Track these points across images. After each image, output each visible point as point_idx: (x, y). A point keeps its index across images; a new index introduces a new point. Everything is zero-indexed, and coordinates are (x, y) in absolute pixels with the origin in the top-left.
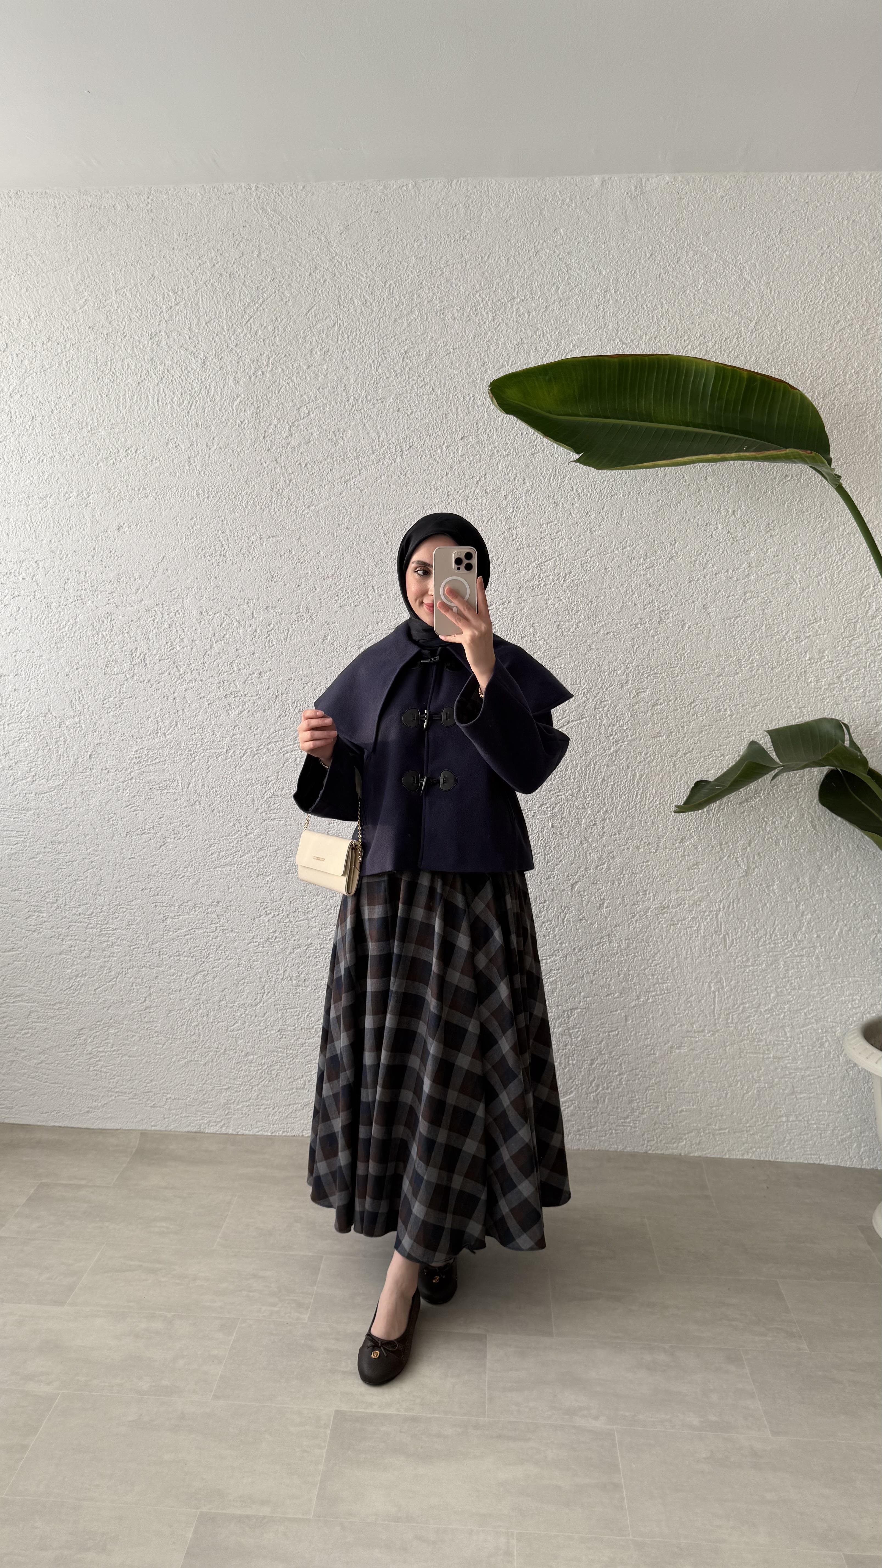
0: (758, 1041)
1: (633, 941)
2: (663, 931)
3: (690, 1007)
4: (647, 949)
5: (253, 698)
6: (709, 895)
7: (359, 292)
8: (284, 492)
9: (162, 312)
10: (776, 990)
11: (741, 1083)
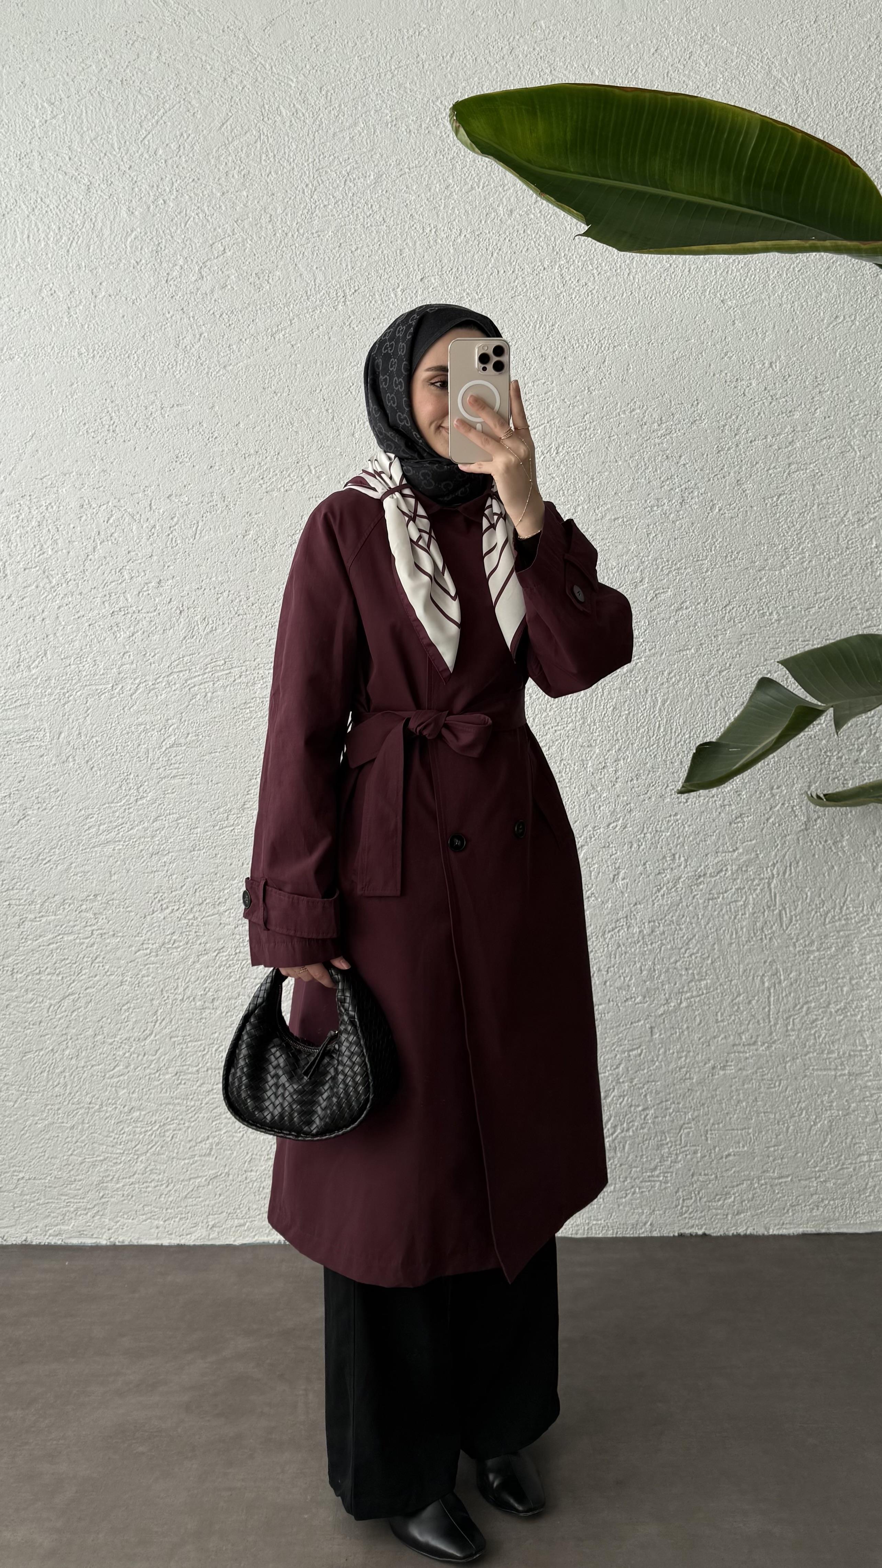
0: (828, 1053)
1: (659, 924)
2: (699, 909)
3: (737, 1011)
4: (678, 934)
5: (150, 615)
6: (758, 857)
7: (287, 98)
8: (193, 349)
9: (35, 127)
10: (850, 982)
11: (806, 1112)
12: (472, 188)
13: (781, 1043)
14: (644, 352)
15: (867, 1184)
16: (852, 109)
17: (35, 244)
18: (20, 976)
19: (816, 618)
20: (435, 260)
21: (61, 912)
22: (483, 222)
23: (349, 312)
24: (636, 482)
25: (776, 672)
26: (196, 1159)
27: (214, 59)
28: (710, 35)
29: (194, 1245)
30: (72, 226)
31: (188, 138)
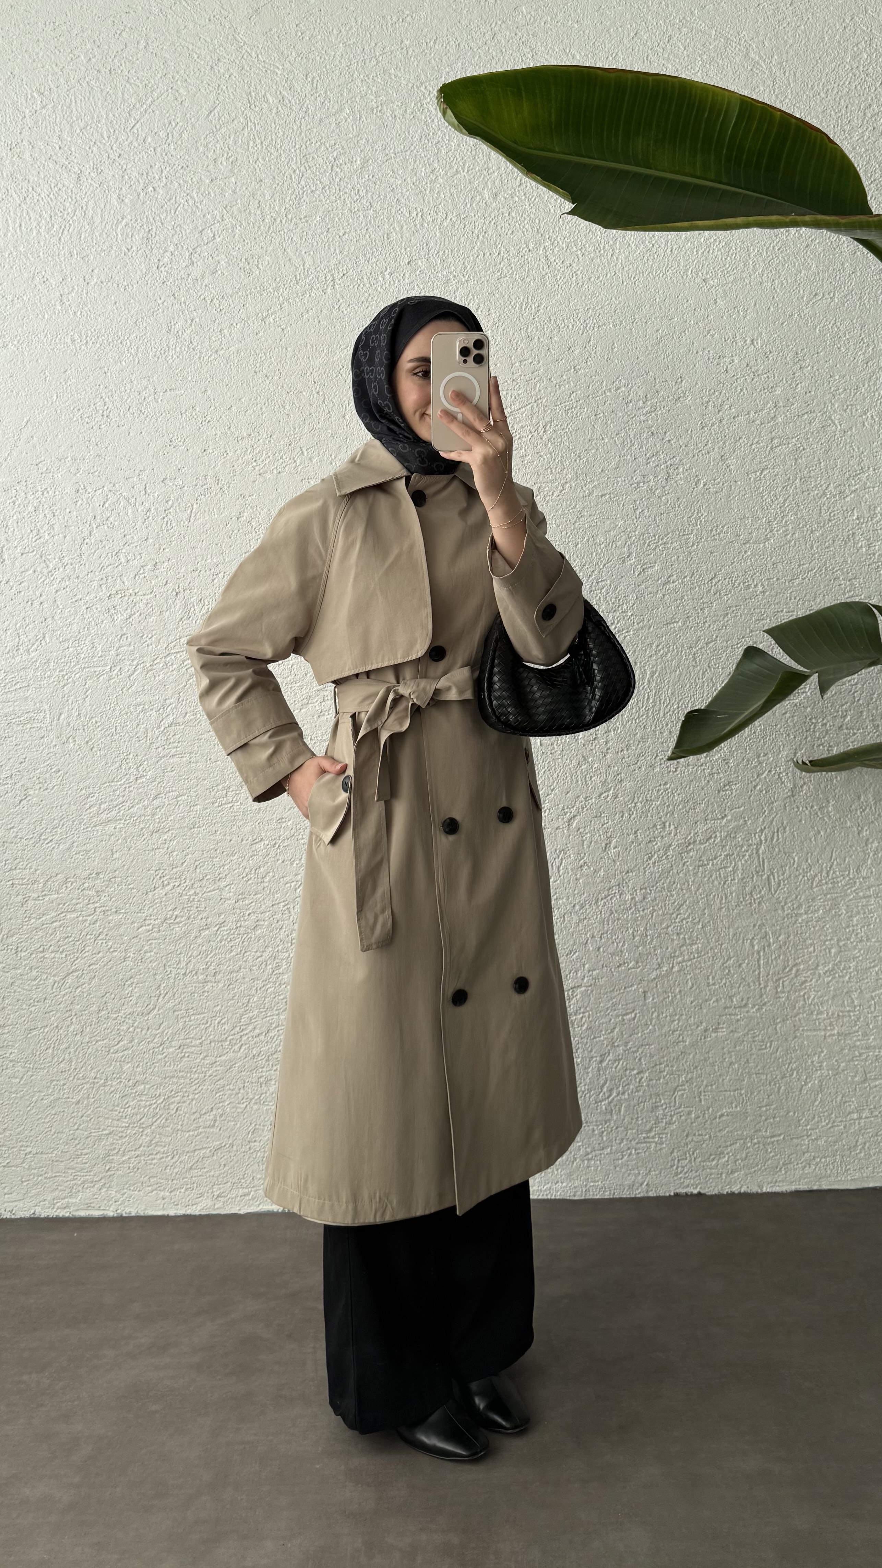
0: (818, 1014)
1: (651, 890)
2: (690, 875)
3: (728, 974)
4: (669, 900)
5: (146, 597)
6: (746, 823)
7: (275, 87)
8: (185, 334)
9: (25, 117)
10: (838, 944)
11: (797, 1073)
12: (457, 172)
13: (771, 1005)
15: (857, 1141)
16: (828, 90)
17: (27, 232)
18: (23, 954)
19: (800, 590)
21: (63, 890)
22: (468, 206)
24: (622, 459)
25: (761, 643)
26: (200, 1130)
27: (200, 48)
28: (689, 19)
29: (200, 1215)
30: (63, 215)
31: (176, 126)
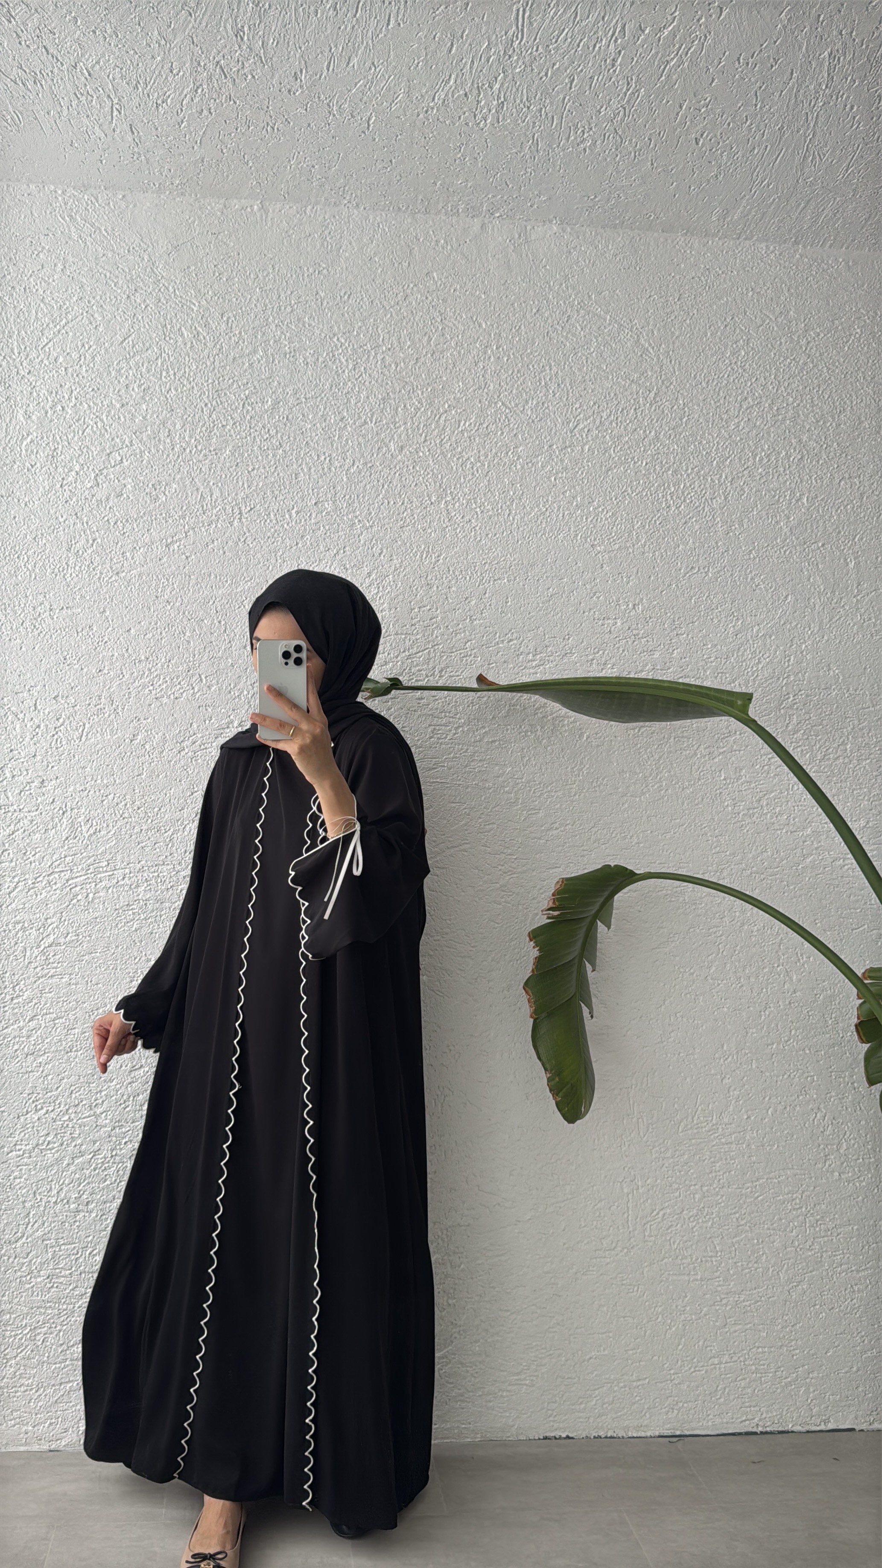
14: (521, 586)
20: (329, 486)
23: (245, 528)
